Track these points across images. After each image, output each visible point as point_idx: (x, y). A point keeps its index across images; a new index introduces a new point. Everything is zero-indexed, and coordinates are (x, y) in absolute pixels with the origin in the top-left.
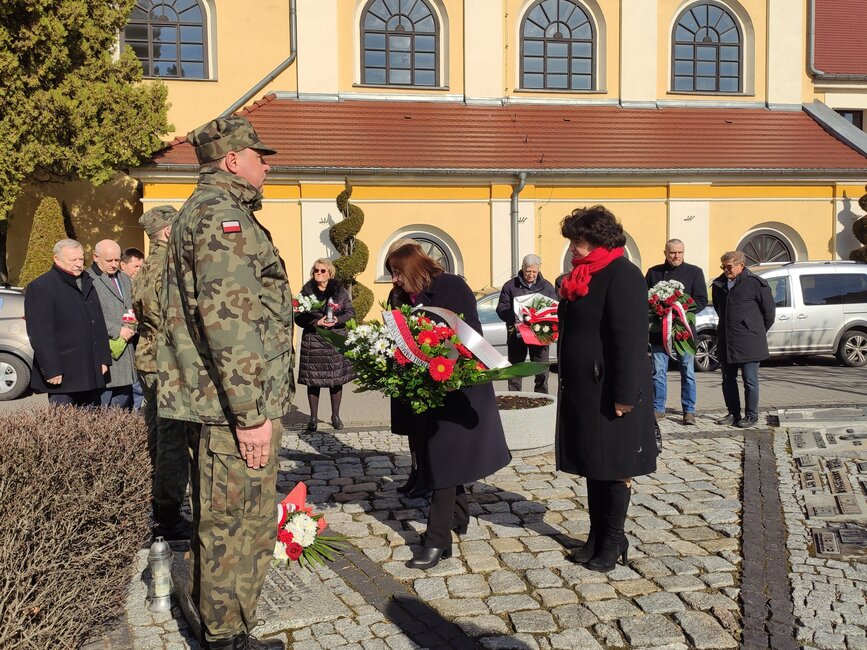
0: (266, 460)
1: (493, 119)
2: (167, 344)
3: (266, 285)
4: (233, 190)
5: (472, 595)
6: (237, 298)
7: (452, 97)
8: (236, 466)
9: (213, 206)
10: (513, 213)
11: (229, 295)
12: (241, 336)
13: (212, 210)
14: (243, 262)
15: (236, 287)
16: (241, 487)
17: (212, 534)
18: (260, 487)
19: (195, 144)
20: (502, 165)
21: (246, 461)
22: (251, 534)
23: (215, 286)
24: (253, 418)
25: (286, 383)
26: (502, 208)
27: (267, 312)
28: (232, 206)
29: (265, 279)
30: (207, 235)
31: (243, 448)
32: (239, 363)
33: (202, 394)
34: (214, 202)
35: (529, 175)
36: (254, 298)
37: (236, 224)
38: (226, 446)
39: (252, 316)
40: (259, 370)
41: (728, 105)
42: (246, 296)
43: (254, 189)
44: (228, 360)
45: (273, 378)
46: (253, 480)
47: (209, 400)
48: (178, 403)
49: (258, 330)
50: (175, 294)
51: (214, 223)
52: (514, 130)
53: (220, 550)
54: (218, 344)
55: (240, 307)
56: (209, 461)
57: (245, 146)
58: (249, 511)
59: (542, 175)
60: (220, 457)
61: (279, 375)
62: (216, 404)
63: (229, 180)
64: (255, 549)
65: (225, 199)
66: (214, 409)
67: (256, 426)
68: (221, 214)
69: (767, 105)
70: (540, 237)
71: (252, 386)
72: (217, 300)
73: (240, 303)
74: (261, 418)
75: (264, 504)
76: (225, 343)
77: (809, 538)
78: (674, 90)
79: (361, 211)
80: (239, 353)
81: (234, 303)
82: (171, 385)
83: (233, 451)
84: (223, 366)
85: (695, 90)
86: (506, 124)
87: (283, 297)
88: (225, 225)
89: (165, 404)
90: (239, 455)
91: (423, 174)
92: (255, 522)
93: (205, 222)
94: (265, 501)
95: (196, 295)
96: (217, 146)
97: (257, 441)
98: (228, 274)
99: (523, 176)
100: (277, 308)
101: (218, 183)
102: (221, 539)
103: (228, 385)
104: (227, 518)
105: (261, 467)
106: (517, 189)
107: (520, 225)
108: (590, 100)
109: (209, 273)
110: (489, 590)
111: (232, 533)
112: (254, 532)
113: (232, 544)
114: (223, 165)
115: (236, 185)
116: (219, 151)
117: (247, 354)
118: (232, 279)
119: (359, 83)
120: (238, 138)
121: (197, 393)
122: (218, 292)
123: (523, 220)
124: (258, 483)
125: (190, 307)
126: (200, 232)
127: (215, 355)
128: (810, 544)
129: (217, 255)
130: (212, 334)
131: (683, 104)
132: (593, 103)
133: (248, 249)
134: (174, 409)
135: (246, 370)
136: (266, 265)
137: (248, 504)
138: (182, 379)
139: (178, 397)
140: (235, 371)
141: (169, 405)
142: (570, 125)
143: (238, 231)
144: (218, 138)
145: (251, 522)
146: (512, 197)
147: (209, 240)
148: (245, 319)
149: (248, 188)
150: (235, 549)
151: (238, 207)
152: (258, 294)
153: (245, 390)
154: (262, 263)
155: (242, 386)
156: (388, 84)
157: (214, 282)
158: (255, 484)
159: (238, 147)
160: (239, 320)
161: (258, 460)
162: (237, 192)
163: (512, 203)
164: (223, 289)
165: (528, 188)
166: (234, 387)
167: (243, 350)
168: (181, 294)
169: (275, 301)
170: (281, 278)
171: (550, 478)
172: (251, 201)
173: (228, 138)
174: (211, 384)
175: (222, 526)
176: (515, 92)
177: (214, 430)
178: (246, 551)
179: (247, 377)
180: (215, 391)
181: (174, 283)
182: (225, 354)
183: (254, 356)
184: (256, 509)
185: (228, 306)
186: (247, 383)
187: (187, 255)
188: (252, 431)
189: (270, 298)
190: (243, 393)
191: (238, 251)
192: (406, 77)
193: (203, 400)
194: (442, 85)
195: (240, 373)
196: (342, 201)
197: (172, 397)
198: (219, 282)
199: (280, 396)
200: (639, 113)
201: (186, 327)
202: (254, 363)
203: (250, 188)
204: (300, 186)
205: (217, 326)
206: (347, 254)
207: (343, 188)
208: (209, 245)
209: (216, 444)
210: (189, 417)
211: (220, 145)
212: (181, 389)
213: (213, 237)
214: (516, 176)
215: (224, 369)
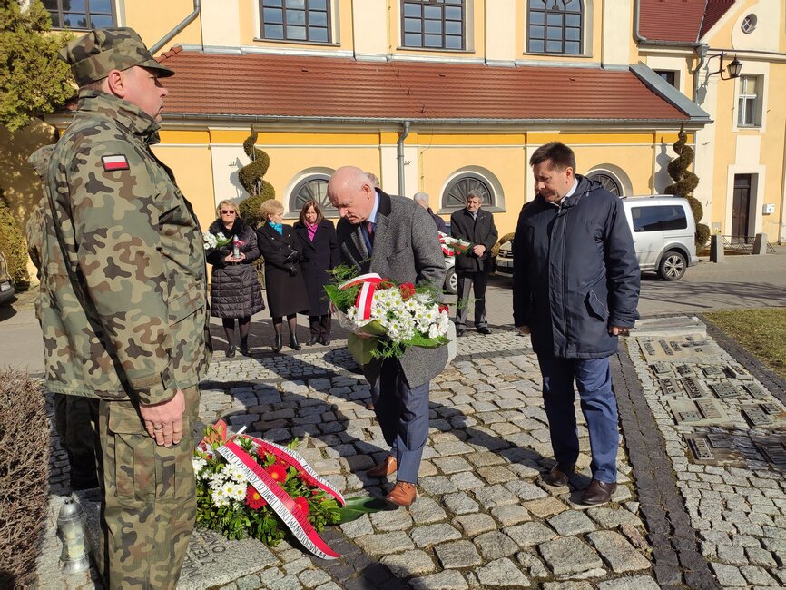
0: (179, 436)
1: (379, 73)
2: (52, 306)
3: (168, 234)
4: (120, 118)
5: (396, 527)
6: (128, 252)
7: (343, 53)
8: (143, 445)
9: (91, 137)
10: (400, 157)
11: (117, 248)
12: (137, 297)
13: (89, 141)
14: (133, 207)
15: (126, 238)
16: (150, 469)
17: (120, 520)
18: (174, 466)
19: (69, 61)
20: (390, 114)
21: (155, 439)
22: (166, 519)
23: (98, 238)
24: (158, 393)
25: (201, 344)
26: (390, 153)
27: (171, 265)
28: (116, 136)
29: (166, 227)
30: (83, 173)
31: (150, 427)
32: (136, 330)
33: (96, 366)
34: (93, 131)
35: (412, 123)
36: (150, 251)
37: (122, 159)
38: (129, 425)
39: (149, 272)
40: (162, 338)
41: (572, 65)
42: (140, 248)
43: (148, 117)
44: (122, 328)
45: (183, 342)
46: (164, 460)
47: (105, 372)
48: (69, 375)
49: (159, 289)
50: (55, 247)
51: (92, 159)
52: (398, 84)
53: (130, 538)
54: (107, 308)
55: (133, 263)
56: (111, 440)
57: (132, 64)
58: (162, 494)
59: (423, 124)
60: (123, 437)
61: (191, 337)
62: (114, 377)
63: (115, 105)
64: (172, 533)
65: (107, 128)
66: (112, 383)
67: (163, 403)
68: (101, 147)
69: (602, 66)
70: (422, 177)
71: (154, 358)
72: (102, 256)
73: (132, 257)
74: (168, 393)
75: (180, 485)
76: (115, 308)
77: (684, 444)
78: (529, 52)
79: (266, 155)
80: (134, 318)
81: (124, 258)
82: (61, 353)
83: (138, 428)
84: (116, 335)
85: (545, 51)
86: (392, 78)
87: (191, 246)
88: (107, 160)
89: (54, 376)
90: (146, 434)
91: (320, 122)
92: (169, 505)
93: (80, 156)
94: (180, 481)
95: (76, 248)
96: (97, 63)
97: (166, 418)
98: (114, 223)
99: (407, 124)
100: (184, 260)
101: (101, 110)
102: (131, 525)
103: (124, 357)
104: (136, 503)
105: (173, 444)
106: (402, 136)
107: (406, 167)
108: (461, 58)
109: (90, 221)
110: (411, 521)
111: (143, 519)
112: (168, 516)
113: (143, 531)
114: (105, 87)
115: (123, 111)
116: (100, 69)
117: (145, 320)
118: (120, 228)
119: (259, 37)
120: (123, 54)
121: (90, 364)
122: (102, 245)
123: (408, 163)
124: (172, 463)
125: (72, 263)
126: (75, 169)
127: (105, 322)
128: (686, 450)
129: (98, 199)
130: (99, 298)
131: (535, 63)
132: (463, 61)
133: (140, 190)
134: (65, 382)
135: (145, 339)
136: (166, 209)
137: (160, 487)
138: (71, 347)
139: (69, 368)
140: (131, 341)
141: (59, 378)
142: (445, 80)
143: (124, 168)
144: (96, 52)
145: (165, 506)
146: (398, 143)
147: (86, 180)
148: (141, 276)
149: (140, 116)
150: (147, 536)
151: (124, 137)
152: (155, 246)
153: (147, 363)
154: (161, 208)
155: (141, 357)
156: (286, 39)
157: (97, 232)
158: (166, 464)
159: (124, 64)
160: (132, 279)
161: (169, 438)
162: (126, 121)
163: (399, 148)
164: (109, 241)
165: (412, 135)
166: (131, 359)
167: (140, 315)
168: (61, 248)
169: (181, 252)
170: (188, 224)
171: (451, 395)
172: (145, 133)
173: (110, 52)
174: (106, 354)
175: (132, 511)
176: (397, 49)
177: (114, 407)
178: (160, 538)
179: (148, 348)
180: (111, 362)
181: (52, 234)
182: (116, 320)
183: (155, 321)
184: (170, 491)
185: (117, 262)
186: (148, 354)
187: (62, 199)
188: (159, 408)
189: (174, 249)
190: (144, 366)
191: (126, 193)
193: (97, 373)
194: (334, 41)
195: (138, 343)
196: (248, 146)
197: (62, 369)
198: (103, 232)
199: (193, 361)
200: (501, 71)
201: (70, 286)
202: (155, 330)
203: (142, 116)
204: (209, 132)
205: (104, 287)
206: (255, 194)
207: (250, 134)
208: (87, 185)
209: (118, 423)
210: (83, 392)
211: (99, 61)
212: (71, 359)
213: (92, 175)
214: (402, 124)
215: (118, 339)
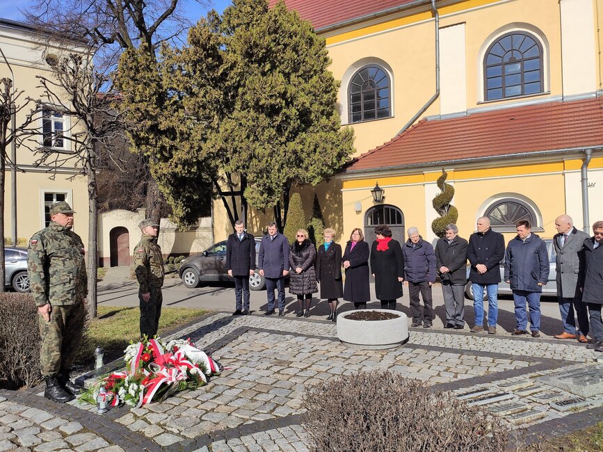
1: (583, 109)
10: (583, 180)
20: (572, 145)
26: (574, 177)
35: (593, 151)
99: (589, 152)
106: (585, 162)
107: (590, 189)
119: (482, 100)
123: (592, 185)
146: (582, 168)
148: (34, 271)
156: (504, 97)
163: (582, 172)
165: (594, 161)
192: (518, 89)
194: (546, 90)
204: (424, 174)
207: (441, 174)
214: (583, 153)
